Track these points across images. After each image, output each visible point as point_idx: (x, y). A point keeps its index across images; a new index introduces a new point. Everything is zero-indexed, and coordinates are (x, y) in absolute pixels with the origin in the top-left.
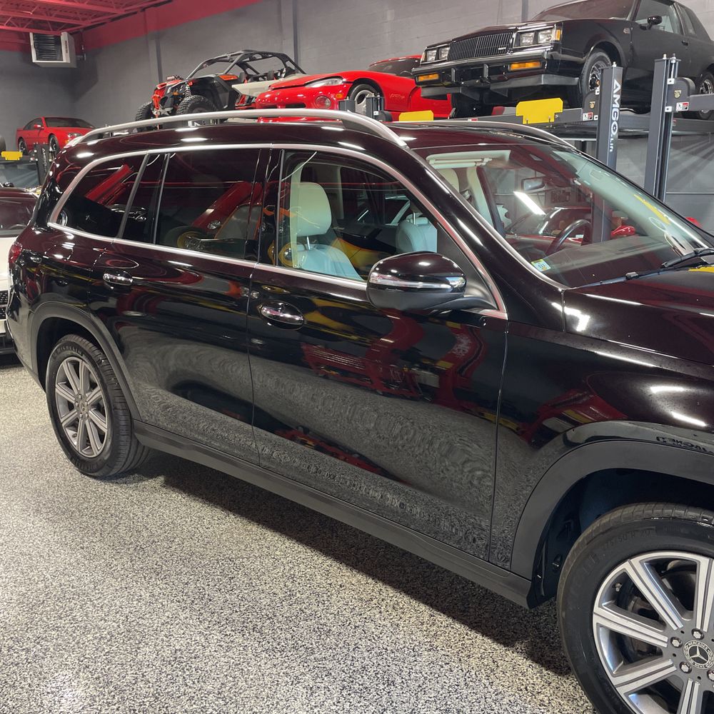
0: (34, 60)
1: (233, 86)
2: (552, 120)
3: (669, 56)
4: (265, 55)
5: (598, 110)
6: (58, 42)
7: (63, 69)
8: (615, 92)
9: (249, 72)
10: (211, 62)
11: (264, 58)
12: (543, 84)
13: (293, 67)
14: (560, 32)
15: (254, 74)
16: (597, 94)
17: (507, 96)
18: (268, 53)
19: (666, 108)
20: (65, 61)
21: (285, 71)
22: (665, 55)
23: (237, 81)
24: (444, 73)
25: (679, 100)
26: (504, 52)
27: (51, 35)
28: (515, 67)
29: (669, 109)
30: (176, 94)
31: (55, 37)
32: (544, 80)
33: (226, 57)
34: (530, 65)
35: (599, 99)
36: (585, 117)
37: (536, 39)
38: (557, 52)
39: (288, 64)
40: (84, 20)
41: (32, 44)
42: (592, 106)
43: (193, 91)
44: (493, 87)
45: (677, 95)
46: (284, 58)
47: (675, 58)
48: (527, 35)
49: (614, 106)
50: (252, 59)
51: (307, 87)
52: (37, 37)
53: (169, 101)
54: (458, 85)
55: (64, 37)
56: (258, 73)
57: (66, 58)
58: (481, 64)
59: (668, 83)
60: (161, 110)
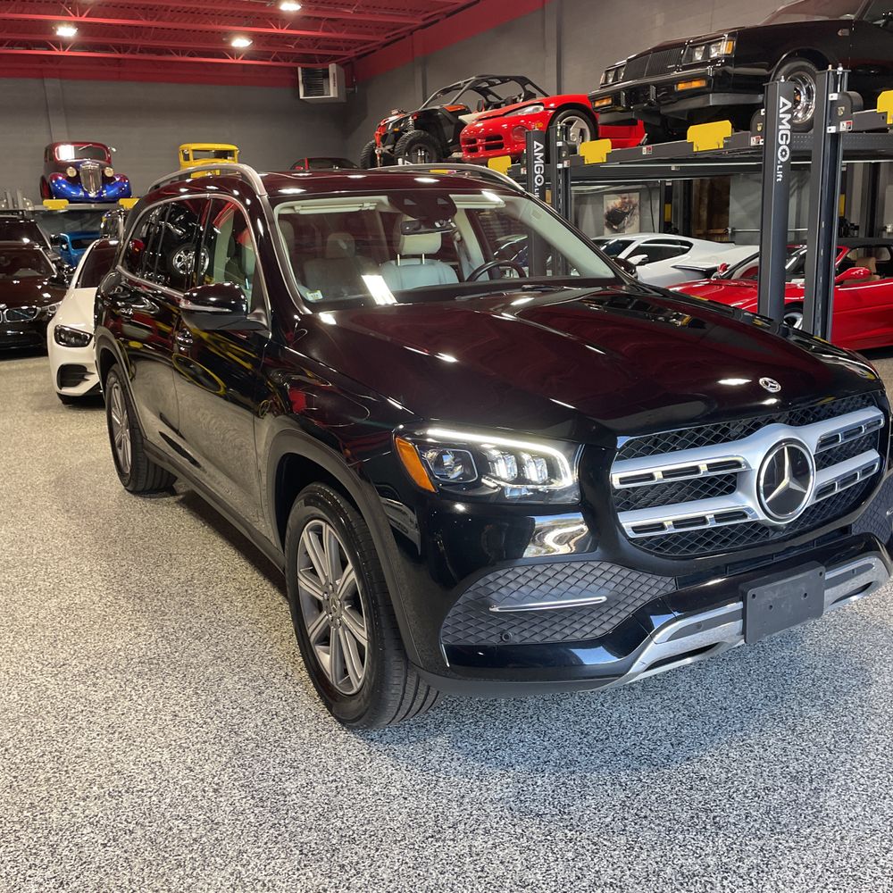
0: (301, 97)
1: (460, 117)
2: (722, 146)
3: (835, 67)
4: (504, 80)
5: (764, 134)
6: (326, 76)
7: (331, 104)
8: (781, 111)
9: (491, 98)
10: (446, 91)
11: (503, 82)
12: (711, 104)
13: (534, 91)
14: (732, 44)
15: (496, 100)
16: (763, 114)
17: (686, 119)
18: (508, 77)
19: (828, 128)
20: (332, 96)
21: (523, 95)
22: (830, 66)
23: (466, 111)
24: (615, 96)
25: (843, 118)
26: (672, 70)
27: (319, 67)
28: (681, 87)
29: (832, 130)
30: (396, 130)
31: (323, 70)
32: (714, 100)
33: (459, 84)
34: (696, 84)
35: (765, 119)
36: (753, 142)
37: (707, 53)
38: (728, 67)
39: (529, 87)
40: (347, 49)
41: (300, 79)
42: (759, 129)
43: (417, 125)
44: (663, 111)
45: (841, 113)
46: (523, 81)
47: (840, 69)
48: (698, 49)
49: (780, 127)
50: (493, 84)
51: (506, 116)
52: (306, 71)
53: (391, 137)
54: (628, 110)
55: (332, 68)
56: (500, 99)
57: (332, 92)
58: (647, 86)
59: (830, 99)
60: (382, 148)
